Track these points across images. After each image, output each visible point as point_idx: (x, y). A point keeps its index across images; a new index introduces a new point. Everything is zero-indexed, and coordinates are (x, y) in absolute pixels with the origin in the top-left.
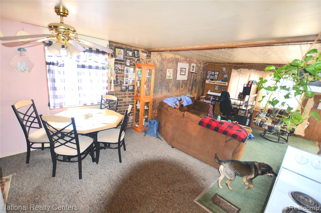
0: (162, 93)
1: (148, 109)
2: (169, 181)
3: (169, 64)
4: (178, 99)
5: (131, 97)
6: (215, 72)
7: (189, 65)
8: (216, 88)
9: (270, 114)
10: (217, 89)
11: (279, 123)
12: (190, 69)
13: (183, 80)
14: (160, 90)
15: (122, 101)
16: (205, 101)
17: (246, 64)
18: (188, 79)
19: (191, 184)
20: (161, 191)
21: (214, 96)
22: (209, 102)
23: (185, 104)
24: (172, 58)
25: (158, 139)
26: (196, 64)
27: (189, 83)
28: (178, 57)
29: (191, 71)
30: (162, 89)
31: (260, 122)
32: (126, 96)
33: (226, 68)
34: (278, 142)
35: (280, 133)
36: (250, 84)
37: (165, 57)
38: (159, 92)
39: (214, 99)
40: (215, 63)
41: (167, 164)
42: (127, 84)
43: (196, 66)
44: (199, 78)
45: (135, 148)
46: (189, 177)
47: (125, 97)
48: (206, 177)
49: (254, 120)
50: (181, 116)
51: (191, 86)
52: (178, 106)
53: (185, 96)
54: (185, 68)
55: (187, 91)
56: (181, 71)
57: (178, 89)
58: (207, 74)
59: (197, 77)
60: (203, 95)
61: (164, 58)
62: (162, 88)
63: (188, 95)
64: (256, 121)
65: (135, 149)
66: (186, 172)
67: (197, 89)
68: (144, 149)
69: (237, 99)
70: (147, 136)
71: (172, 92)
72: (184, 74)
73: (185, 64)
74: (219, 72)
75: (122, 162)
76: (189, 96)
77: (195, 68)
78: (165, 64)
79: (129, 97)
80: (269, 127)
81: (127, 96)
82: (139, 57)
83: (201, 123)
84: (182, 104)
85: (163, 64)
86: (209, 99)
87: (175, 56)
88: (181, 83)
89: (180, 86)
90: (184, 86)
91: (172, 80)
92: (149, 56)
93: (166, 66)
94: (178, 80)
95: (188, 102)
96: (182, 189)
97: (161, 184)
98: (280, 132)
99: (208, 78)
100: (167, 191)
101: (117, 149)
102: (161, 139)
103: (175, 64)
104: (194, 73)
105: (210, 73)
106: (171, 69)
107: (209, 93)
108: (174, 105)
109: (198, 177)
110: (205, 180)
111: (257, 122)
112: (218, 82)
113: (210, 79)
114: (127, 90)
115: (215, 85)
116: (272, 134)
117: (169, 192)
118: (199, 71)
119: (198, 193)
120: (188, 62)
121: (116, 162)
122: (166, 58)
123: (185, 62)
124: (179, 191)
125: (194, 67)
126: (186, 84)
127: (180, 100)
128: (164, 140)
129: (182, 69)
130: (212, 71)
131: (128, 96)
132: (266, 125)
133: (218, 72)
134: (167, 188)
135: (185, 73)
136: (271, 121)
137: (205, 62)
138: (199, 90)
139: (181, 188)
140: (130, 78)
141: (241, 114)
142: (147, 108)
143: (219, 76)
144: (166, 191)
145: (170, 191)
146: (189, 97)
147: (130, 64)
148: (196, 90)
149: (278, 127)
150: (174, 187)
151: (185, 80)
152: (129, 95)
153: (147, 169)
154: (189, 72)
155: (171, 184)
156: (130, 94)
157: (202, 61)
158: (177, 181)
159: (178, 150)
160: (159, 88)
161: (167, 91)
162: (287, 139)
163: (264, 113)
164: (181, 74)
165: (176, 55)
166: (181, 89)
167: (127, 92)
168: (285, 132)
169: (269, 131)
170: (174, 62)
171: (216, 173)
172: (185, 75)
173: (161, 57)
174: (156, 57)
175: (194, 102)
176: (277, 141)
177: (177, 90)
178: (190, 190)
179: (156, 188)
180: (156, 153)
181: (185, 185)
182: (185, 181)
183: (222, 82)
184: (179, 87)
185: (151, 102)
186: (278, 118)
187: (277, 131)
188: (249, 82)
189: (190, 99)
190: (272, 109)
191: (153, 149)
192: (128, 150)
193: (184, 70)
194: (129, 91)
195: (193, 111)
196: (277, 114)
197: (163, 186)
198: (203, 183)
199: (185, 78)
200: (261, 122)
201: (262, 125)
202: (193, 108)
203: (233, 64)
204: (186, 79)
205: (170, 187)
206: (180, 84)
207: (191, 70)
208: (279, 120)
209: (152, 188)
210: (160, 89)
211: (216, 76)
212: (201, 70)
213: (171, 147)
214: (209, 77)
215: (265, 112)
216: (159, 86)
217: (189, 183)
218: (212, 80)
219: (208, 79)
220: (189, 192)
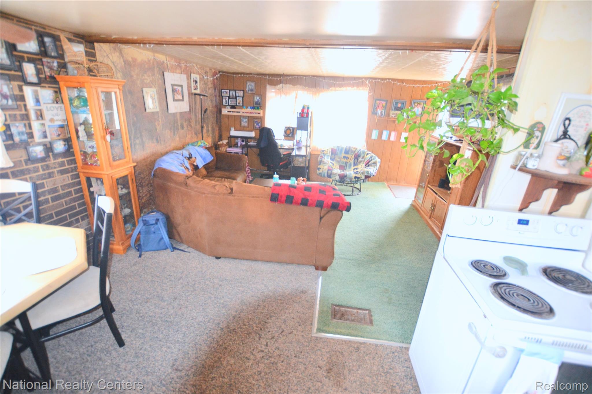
0: (143, 147)
1: (127, 191)
2: (255, 325)
3: (146, 77)
4: (185, 155)
5: (69, 172)
6: (235, 91)
7: (188, 79)
8: (244, 123)
9: (335, 156)
10: (246, 124)
11: (347, 168)
12: (191, 88)
13: (181, 113)
14: (138, 141)
15: (44, 187)
16: (229, 150)
17: (287, 76)
18: (190, 110)
19: (291, 311)
20: (254, 352)
21: (243, 139)
22: (239, 150)
23: (200, 163)
24: (149, 61)
25: (176, 252)
26: (199, 74)
27: (193, 116)
28: (161, 58)
29: (194, 91)
30: (142, 140)
31: (326, 171)
32: (53, 172)
33: (255, 84)
34: (353, 195)
35: (353, 181)
36: (306, 111)
37: (132, 58)
38: (137, 147)
39: (244, 143)
40: (234, 73)
41: (230, 296)
42: (46, 137)
43: (202, 79)
44: (208, 104)
45: (136, 293)
46: (281, 300)
47: (50, 175)
48: (304, 286)
49: (319, 169)
50: (225, 192)
51: (197, 123)
52: (190, 171)
53: (195, 146)
54: (180, 84)
55: (194, 135)
56: (174, 91)
57: (176, 133)
58: (221, 97)
59: (206, 104)
60: (220, 138)
61: (130, 59)
62: (141, 136)
63: (199, 143)
64: (321, 171)
65: (139, 296)
66: (271, 294)
67: (210, 129)
68: (159, 288)
69: (283, 138)
70: (146, 255)
71: (164, 141)
72: (181, 98)
73: (178, 75)
74: (244, 91)
75: (126, 343)
76: (203, 145)
77: (198, 84)
78: (135, 76)
79: (62, 172)
80: (340, 175)
81: (55, 170)
82: (61, 56)
83: (274, 198)
84: (195, 164)
85: (132, 76)
86: (236, 145)
87: (154, 56)
88: (179, 119)
89: (178, 125)
90: (185, 124)
91: (160, 115)
92: (91, 55)
93: (138, 82)
94: (171, 114)
95: (204, 159)
96: (283, 326)
97: (244, 341)
98: (355, 180)
99: (224, 104)
100: (264, 347)
101: (104, 322)
102: (182, 250)
103: (158, 76)
104: (199, 95)
105: (226, 93)
106: (151, 87)
107: (233, 133)
108: (183, 171)
109: (293, 293)
110: (306, 292)
111: (323, 171)
112: (245, 110)
113: (229, 105)
114: (51, 154)
115: (241, 116)
116: (344, 184)
117: (267, 345)
118: (207, 90)
119: (310, 319)
120: (184, 71)
121: (109, 352)
122: (135, 60)
123: (178, 71)
124: (283, 333)
125: (196, 82)
126: (189, 120)
127: (188, 156)
128: (190, 249)
129: (175, 87)
130: (230, 90)
131: (58, 172)
132: (336, 174)
133: (242, 92)
134: (259, 339)
135: (183, 97)
136: (338, 167)
137: (213, 71)
138: (213, 129)
139: (281, 326)
140: (52, 120)
141: (299, 163)
142: (125, 191)
143: (244, 98)
144: (261, 347)
145: (269, 343)
146: (202, 147)
147: (39, 79)
148: (208, 131)
149: (351, 174)
150: (269, 332)
151: (185, 112)
152: (60, 167)
153: (197, 326)
154: (190, 94)
155: (261, 329)
156: (62, 164)
157: (208, 69)
158: (268, 318)
159: (231, 261)
160: (134, 137)
161: (155, 141)
162: (359, 188)
163: (328, 156)
164: (176, 98)
165: (156, 55)
166: (181, 131)
167: (52, 161)
168: (360, 178)
169: (340, 182)
170: (156, 72)
171: (312, 272)
172: (183, 100)
173: (123, 57)
174: (110, 56)
175: (214, 155)
176: (350, 193)
177: (174, 135)
178: (296, 321)
179: (240, 354)
180: (193, 283)
181: (284, 317)
182: (279, 311)
183: (253, 111)
184: (177, 129)
185: (131, 173)
186: (345, 160)
187: (351, 179)
188: (304, 108)
189: (207, 152)
190: (336, 148)
191: (181, 278)
192: (121, 306)
193: (180, 88)
194: (56, 156)
195: (219, 173)
196: (343, 155)
197: (251, 341)
198: (307, 299)
199: (184, 107)
200: (329, 170)
201: (331, 174)
202: (218, 168)
203: (265, 75)
204: (187, 109)
205: (263, 335)
206: (177, 122)
207: (193, 88)
208: (347, 162)
209: (234, 357)
210: (138, 138)
211: (240, 100)
212: (209, 89)
213: (214, 258)
214: (226, 101)
215: (328, 154)
216: (133, 132)
217: (287, 311)
218: (233, 107)
219: (225, 106)
220: (297, 325)
